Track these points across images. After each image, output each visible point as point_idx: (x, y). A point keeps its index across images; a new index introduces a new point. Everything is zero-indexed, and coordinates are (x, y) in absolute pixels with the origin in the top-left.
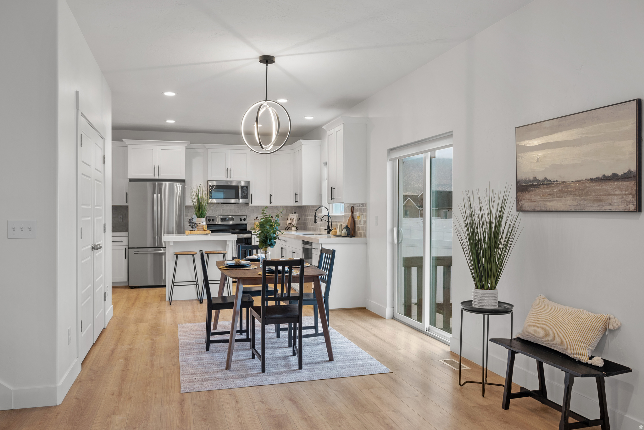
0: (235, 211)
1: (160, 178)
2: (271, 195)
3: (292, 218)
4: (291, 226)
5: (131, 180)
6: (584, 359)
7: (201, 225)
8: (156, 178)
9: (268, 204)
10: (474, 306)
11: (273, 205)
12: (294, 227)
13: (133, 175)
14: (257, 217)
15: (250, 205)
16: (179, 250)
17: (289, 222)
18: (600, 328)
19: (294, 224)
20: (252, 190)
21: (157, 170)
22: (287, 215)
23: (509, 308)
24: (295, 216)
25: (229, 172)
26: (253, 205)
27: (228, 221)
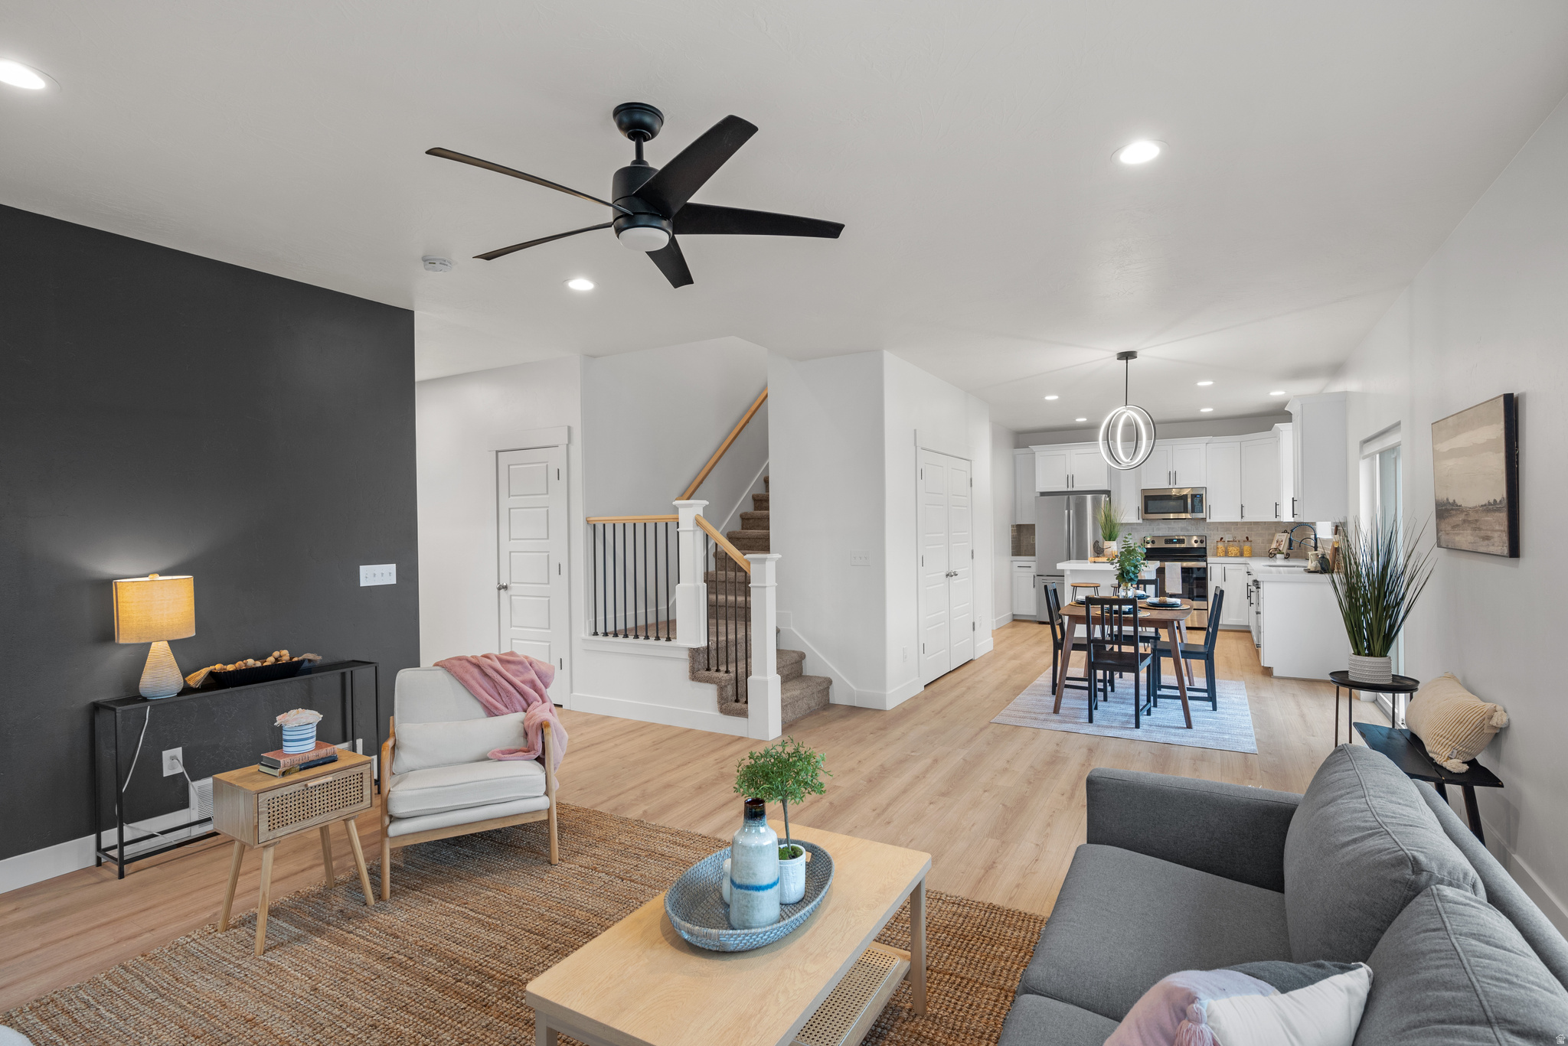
0: (1188, 530)
1: (1074, 489)
2: (1242, 506)
3: (1280, 540)
4: (1276, 552)
5: (1043, 494)
6: (1439, 760)
7: (1110, 550)
8: (1069, 490)
9: (1238, 519)
10: (1351, 678)
11: (1244, 520)
12: (1280, 552)
13: (1042, 487)
14: (1222, 538)
15: (1208, 520)
16: (1078, 580)
17: (1274, 546)
18: (1477, 722)
19: (1281, 549)
20: (1210, 500)
21: (1071, 479)
22: (1273, 535)
23: (1412, 686)
24: (1284, 538)
25: (1172, 476)
26: (1211, 521)
27: (1175, 543)
